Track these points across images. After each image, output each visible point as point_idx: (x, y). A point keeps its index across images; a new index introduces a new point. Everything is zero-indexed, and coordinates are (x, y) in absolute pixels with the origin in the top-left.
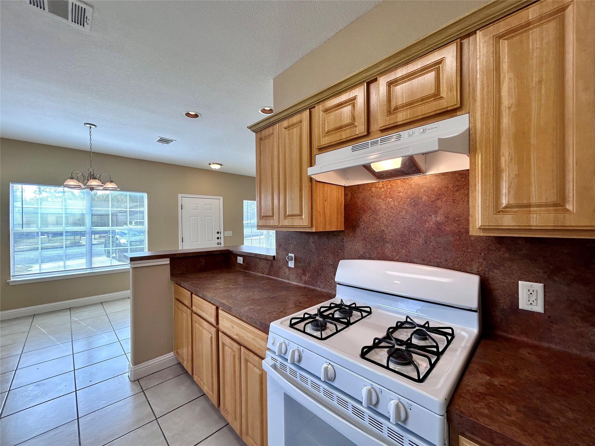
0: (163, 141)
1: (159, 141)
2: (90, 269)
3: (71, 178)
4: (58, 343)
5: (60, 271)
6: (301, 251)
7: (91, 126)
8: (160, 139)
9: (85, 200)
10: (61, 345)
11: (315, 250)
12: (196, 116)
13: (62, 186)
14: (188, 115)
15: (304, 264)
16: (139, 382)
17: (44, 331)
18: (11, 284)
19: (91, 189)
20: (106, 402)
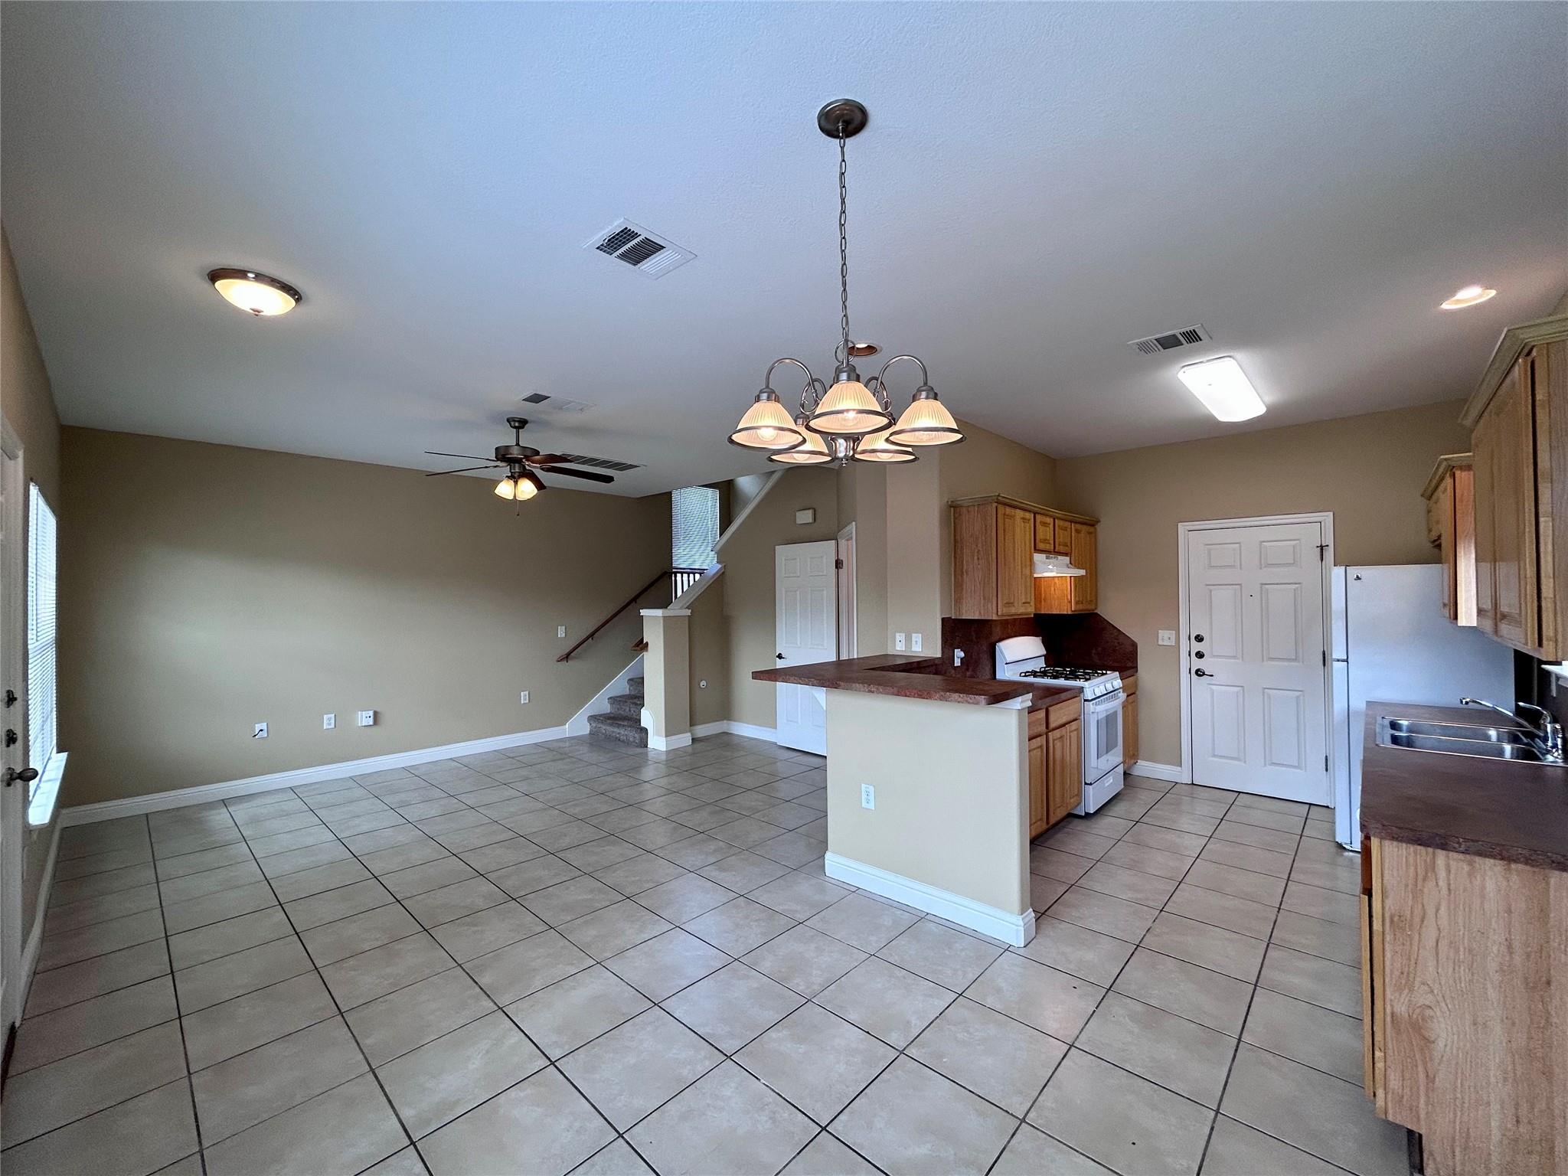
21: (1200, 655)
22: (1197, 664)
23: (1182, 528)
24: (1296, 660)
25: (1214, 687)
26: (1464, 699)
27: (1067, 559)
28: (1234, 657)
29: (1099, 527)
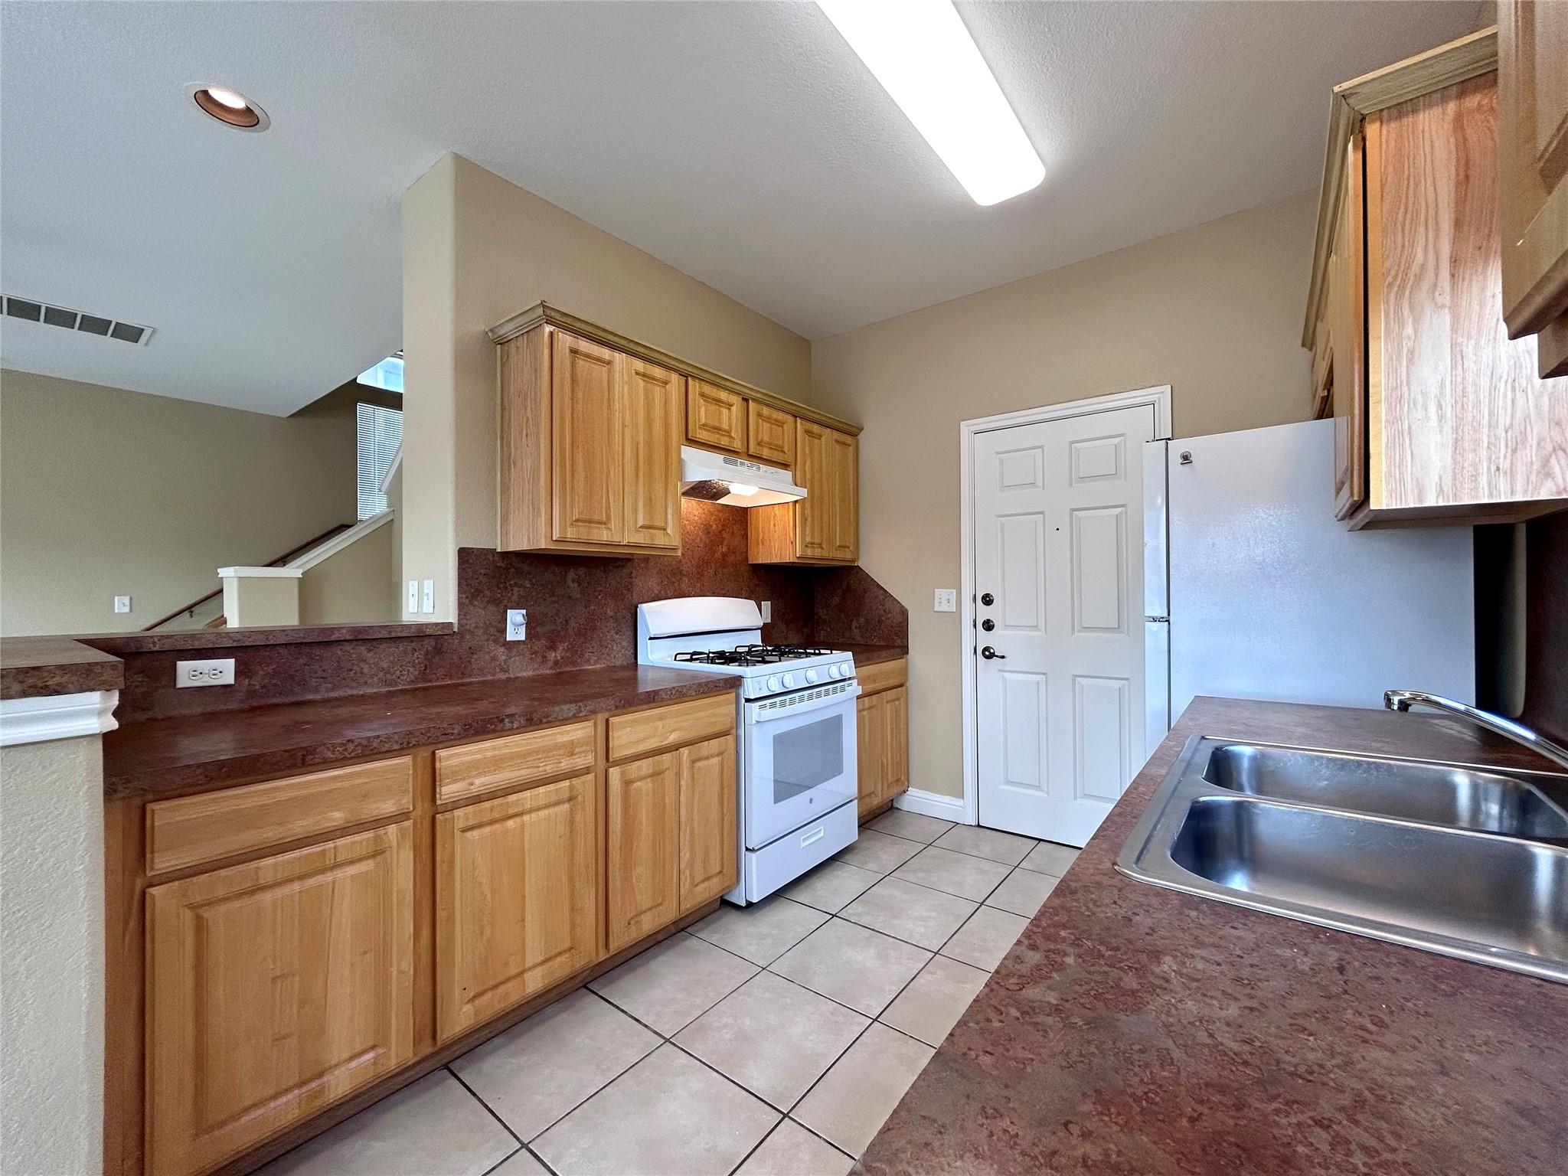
6: (544, 600)
11: (579, 596)
15: (553, 627)
21: (988, 626)
22: (985, 639)
23: (966, 428)
24: (1117, 629)
25: (1007, 675)
26: (1395, 693)
27: (787, 475)
28: (1036, 627)
29: (862, 437)
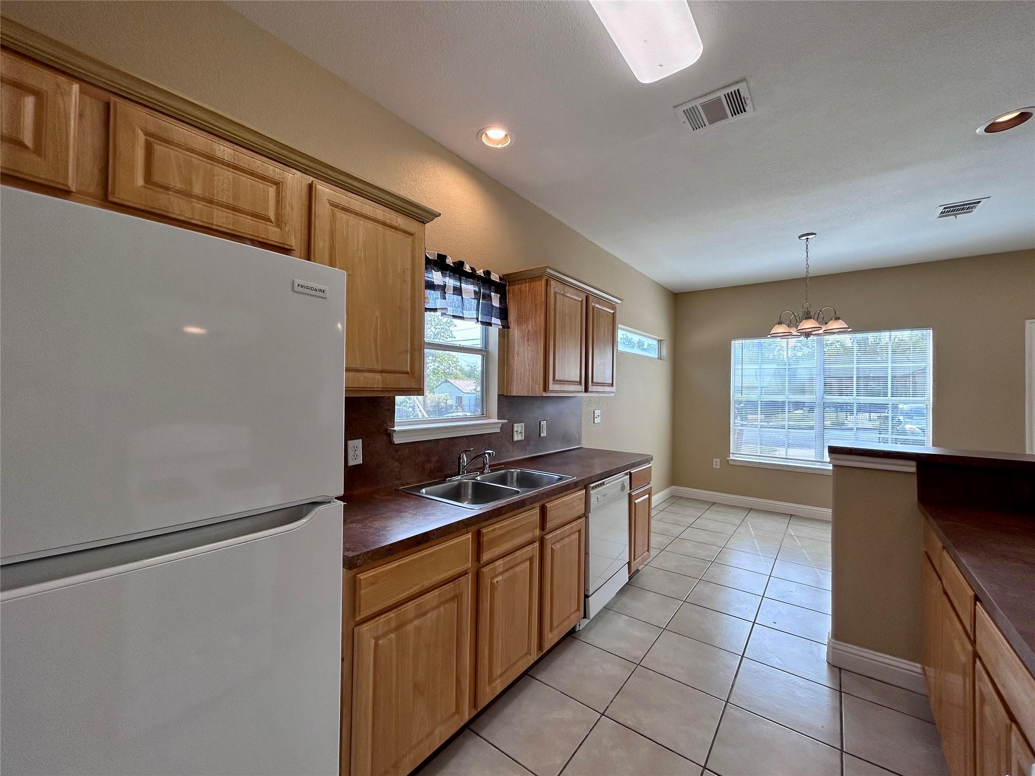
0: (951, 210)
1: (943, 214)
2: (820, 464)
3: (779, 324)
4: (760, 554)
5: (781, 458)
7: (808, 237)
8: (945, 208)
9: (816, 355)
10: (762, 558)
12: (1024, 117)
13: (769, 336)
14: (993, 128)
16: (840, 672)
17: (753, 532)
18: (731, 463)
19: (806, 335)
20: (782, 664)
